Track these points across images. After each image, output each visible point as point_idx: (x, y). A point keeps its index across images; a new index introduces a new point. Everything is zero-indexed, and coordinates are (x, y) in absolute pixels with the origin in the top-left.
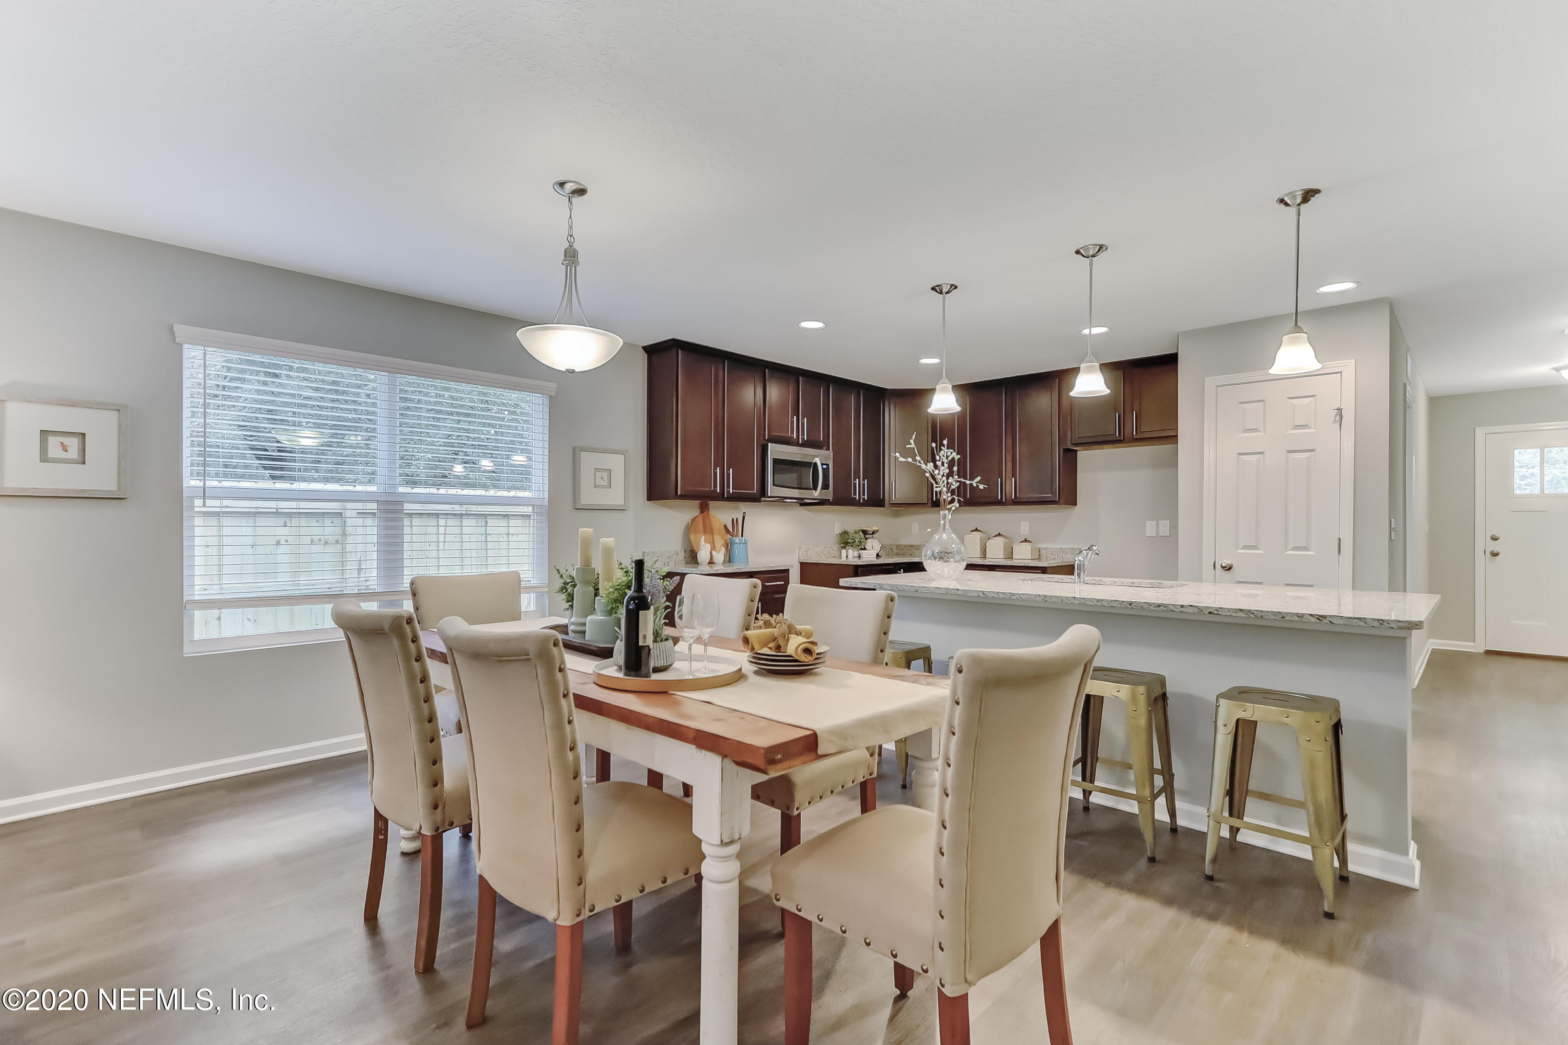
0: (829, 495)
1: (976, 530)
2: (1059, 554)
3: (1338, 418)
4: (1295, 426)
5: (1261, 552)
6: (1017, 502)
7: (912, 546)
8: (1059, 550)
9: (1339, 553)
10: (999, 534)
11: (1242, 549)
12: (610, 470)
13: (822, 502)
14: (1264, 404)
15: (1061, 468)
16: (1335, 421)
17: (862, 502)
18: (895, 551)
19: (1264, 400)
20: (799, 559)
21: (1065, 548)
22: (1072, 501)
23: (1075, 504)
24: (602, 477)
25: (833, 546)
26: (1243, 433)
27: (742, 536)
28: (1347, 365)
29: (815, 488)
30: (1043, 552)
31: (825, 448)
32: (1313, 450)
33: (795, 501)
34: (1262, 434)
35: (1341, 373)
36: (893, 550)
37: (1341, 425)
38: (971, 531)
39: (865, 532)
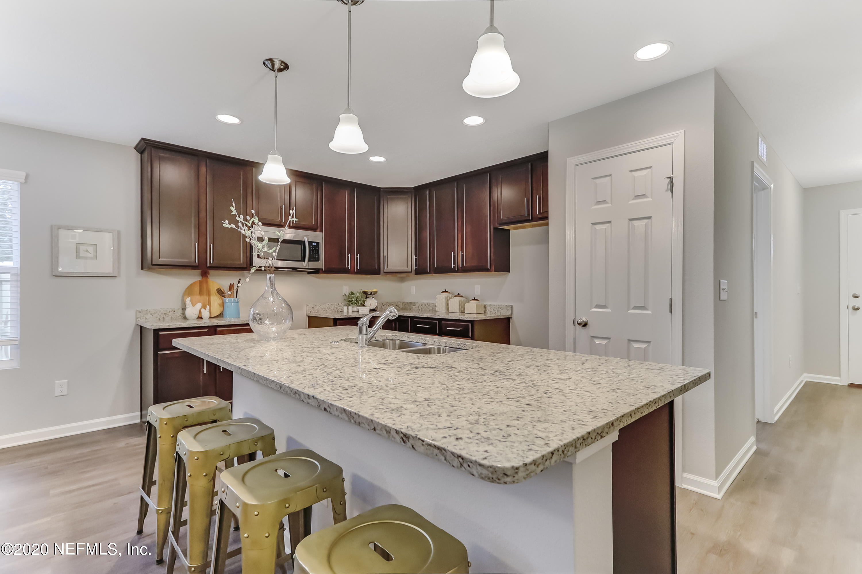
0: (320, 264)
1: (445, 291)
2: (498, 310)
3: (670, 186)
4: (635, 196)
5: (609, 310)
6: (465, 270)
7: (411, 303)
8: (498, 306)
9: (671, 312)
10: (459, 295)
11: (595, 307)
12: (96, 245)
13: (317, 271)
14: (611, 178)
15: (492, 243)
16: (667, 190)
17: (356, 271)
18: (401, 306)
19: (610, 175)
20: (307, 313)
21: (502, 305)
22: (507, 269)
23: (509, 272)
24: (87, 250)
25: (340, 304)
26: (596, 205)
27: (236, 297)
28: (678, 136)
29: (303, 260)
30: (488, 308)
31: (319, 230)
32: (650, 218)
33: (291, 270)
34: (610, 205)
35: (672, 143)
36: (399, 306)
37: (672, 192)
38: (442, 292)
39: (365, 293)
